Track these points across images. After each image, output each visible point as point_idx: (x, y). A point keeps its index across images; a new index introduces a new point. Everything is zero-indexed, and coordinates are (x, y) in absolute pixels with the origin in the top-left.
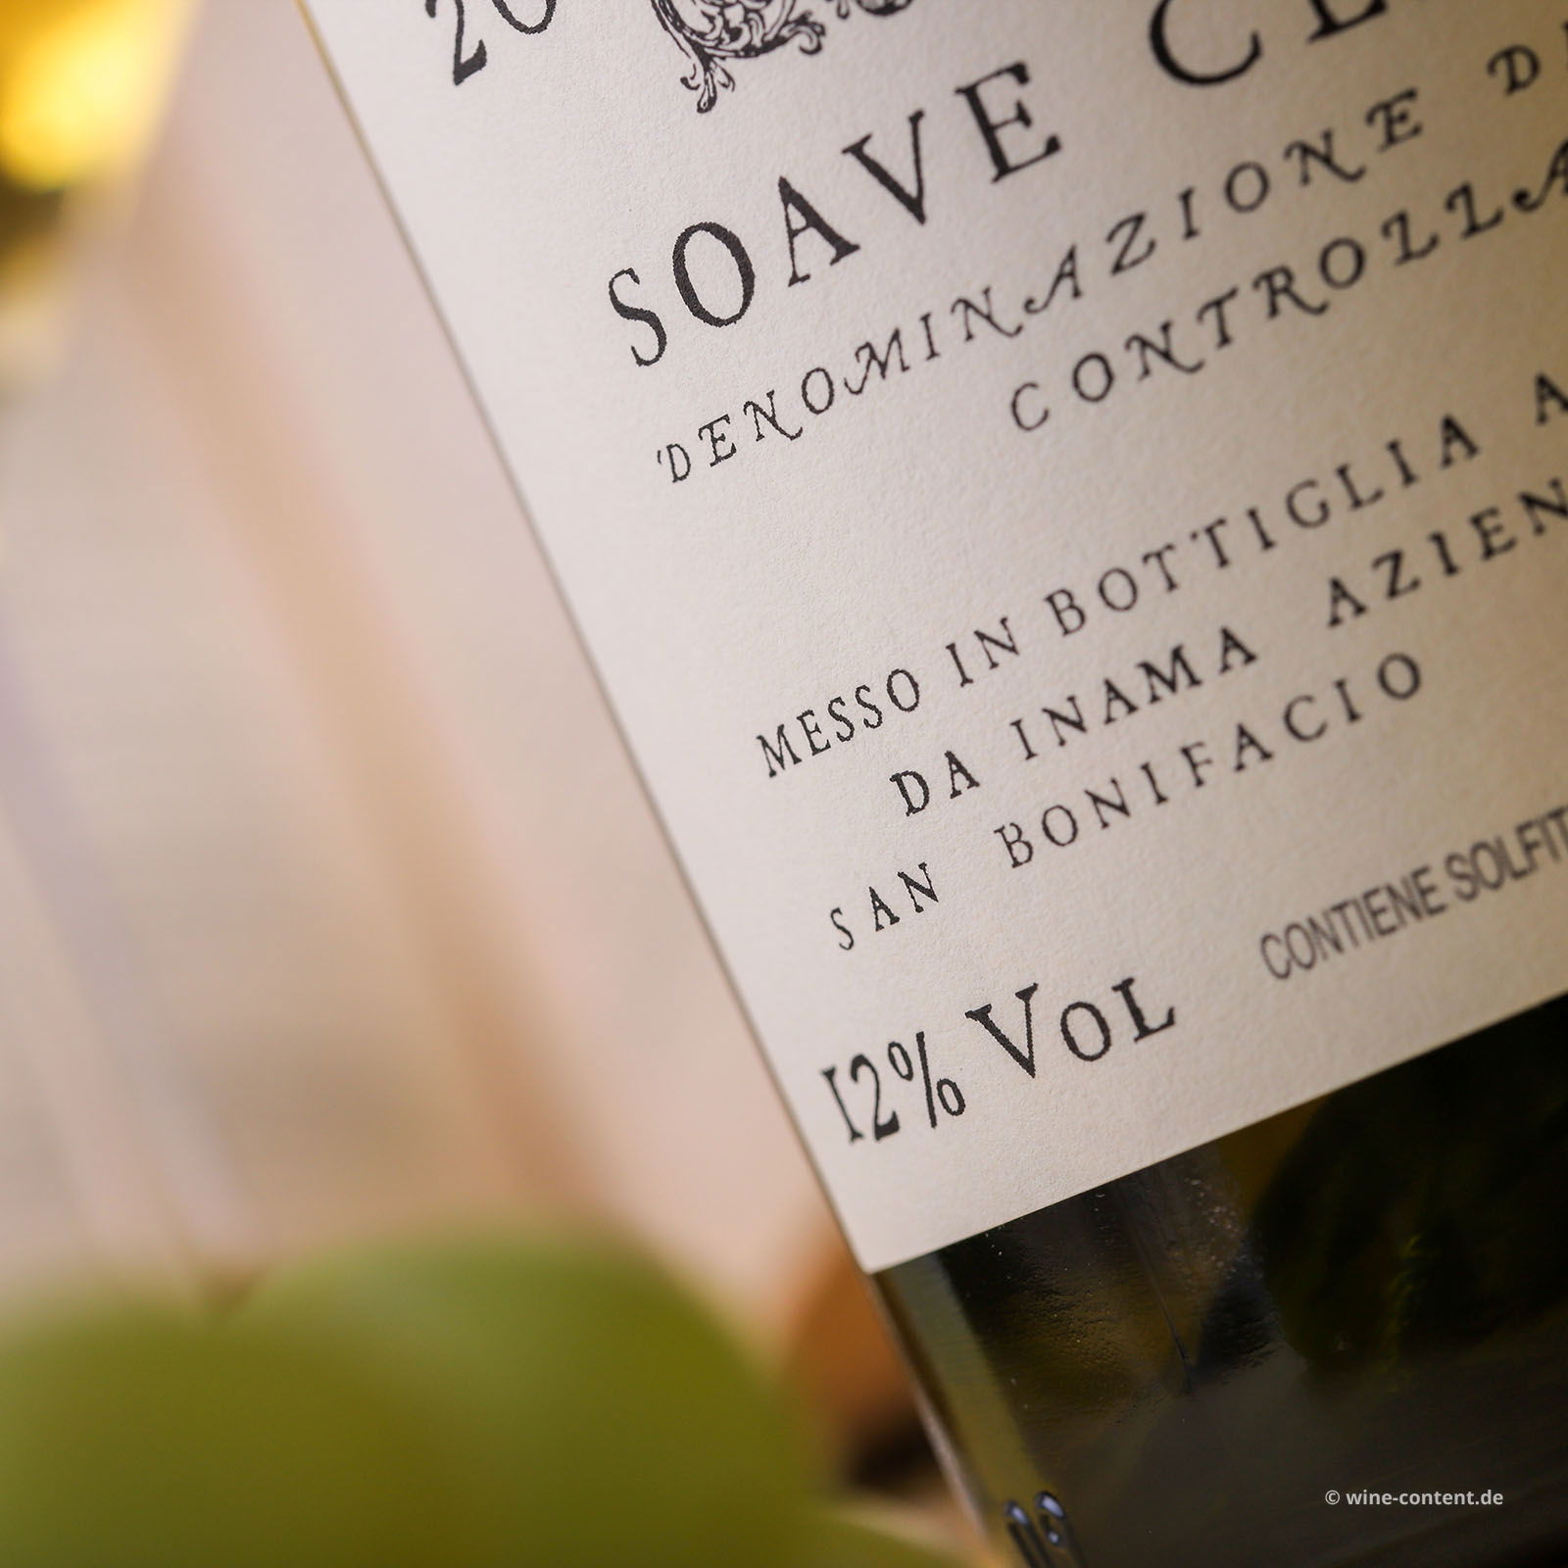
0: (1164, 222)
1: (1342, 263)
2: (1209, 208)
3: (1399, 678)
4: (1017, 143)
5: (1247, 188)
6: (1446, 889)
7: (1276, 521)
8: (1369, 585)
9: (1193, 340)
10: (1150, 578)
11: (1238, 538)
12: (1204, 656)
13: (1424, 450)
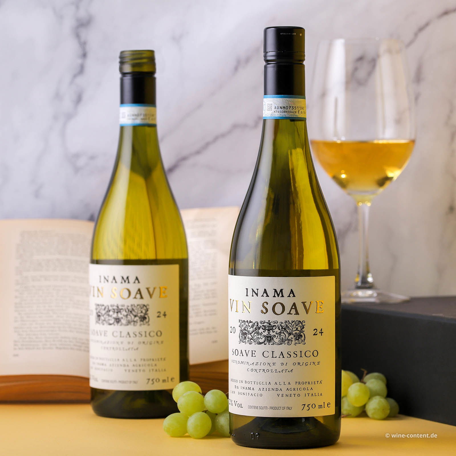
0: (259, 364)
1: (268, 371)
2: (262, 364)
3: (261, 395)
4: (253, 355)
5: (264, 364)
6: (259, 408)
7: (258, 383)
8: (262, 389)
9: (258, 371)
10: (250, 383)
11: (256, 383)
12: (252, 389)
13: (268, 383)
